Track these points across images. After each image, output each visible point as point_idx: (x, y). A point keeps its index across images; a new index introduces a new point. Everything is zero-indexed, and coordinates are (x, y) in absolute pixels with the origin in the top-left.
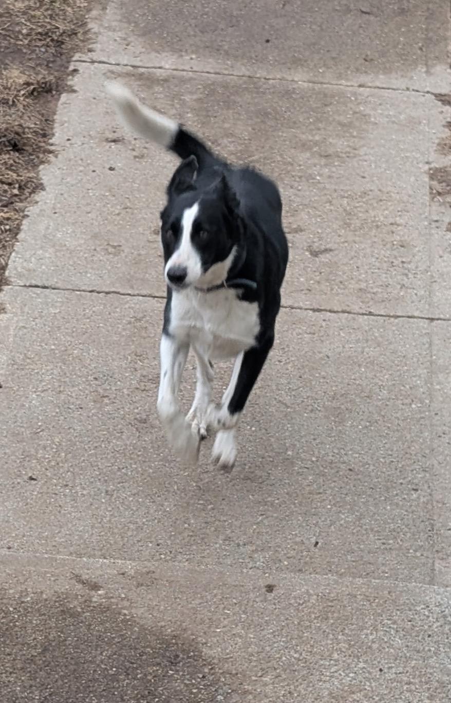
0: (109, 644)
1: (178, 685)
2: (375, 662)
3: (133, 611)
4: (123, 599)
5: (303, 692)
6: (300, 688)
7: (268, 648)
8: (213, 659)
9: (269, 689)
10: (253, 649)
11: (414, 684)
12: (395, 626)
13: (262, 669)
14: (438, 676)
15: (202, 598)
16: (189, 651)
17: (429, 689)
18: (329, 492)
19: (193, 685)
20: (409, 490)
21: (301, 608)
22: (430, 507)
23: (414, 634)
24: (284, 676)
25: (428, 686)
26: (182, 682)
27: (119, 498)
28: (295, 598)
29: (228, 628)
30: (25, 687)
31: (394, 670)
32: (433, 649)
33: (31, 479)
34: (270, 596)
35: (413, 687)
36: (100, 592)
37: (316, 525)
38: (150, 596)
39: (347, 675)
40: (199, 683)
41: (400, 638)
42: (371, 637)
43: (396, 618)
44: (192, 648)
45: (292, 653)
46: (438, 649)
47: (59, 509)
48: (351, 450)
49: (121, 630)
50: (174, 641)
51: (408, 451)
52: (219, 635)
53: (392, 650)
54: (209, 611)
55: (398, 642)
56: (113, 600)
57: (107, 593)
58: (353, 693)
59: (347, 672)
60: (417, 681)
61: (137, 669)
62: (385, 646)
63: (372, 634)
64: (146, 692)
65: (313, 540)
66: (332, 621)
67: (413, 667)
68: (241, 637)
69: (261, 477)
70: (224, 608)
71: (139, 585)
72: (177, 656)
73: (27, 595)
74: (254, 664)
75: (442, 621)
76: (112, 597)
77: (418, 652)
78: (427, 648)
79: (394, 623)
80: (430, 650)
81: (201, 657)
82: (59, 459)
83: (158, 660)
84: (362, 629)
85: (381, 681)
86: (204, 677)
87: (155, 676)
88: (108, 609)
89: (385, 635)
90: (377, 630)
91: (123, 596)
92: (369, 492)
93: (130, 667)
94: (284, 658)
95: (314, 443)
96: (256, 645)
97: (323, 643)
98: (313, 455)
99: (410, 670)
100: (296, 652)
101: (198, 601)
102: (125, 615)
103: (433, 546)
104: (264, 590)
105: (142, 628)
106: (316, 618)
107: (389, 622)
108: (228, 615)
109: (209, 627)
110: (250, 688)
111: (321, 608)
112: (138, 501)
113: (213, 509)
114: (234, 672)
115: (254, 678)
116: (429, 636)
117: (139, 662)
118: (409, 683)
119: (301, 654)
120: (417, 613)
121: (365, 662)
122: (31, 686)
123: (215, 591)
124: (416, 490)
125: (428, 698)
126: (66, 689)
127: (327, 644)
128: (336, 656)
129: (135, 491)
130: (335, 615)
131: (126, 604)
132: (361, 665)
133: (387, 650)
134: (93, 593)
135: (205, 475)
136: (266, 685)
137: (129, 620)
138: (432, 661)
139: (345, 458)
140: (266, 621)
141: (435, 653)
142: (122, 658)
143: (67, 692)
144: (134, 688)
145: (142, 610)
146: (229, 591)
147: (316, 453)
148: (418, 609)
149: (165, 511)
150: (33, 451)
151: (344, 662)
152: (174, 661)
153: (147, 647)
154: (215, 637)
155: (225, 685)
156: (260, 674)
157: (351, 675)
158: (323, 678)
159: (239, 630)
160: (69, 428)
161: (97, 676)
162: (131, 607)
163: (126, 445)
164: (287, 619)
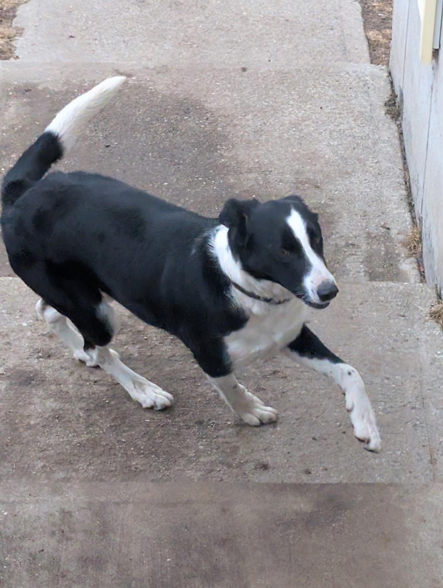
0: (144, 105)
1: (192, 124)
2: (317, 104)
3: (156, 87)
4: (148, 81)
5: (273, 123)
6: (270, 121)
7: (247, 101)
8: (213, 109)
9: (250, 122)
10: (238, 102)
11: (343, 114)
12: (328, 85)
13: (245, 112)
14: (359, 109)
15: (200, 77)
16: (196, 106)
17: (353, 116)
18: (274, 33)
19: (201, 123)
20: (328, 29)
21: (265, 79)
22: (342, 38)
23: (340, 88)
24: (259, 115)
25: (352, 114)
26: (194, 122)
27: (133, 44)
28: (261, 73)
29: (220, 92)
30: (92, 131)
31: (330, 108)
32: (353, 95)
33: (71, 37)
34: (245, 74)
35: (343, 116)
36: (133, 78)
37: (268, 51)
38: (166, 78)
39: (300, 112)
40: (205, 122)
41: (332, 91)
42: (313, 91)
43: (328, 80)
44: (198, 105)
45: (263, 102)
46: (357, 94)
47: (93, 52)
48: (285, 10)
49: (150, 98)
50: (185, 101)
51: (324, 8)
52: (214, 96)
53: (327, 97)
54: (207, 84)
55: (330, 93)
56: (142, 82)
57: (137, 79)
58: (305, 121)
59: (300, 110)
60: (345, 112)
61: (163, 117)
62: (323, 95)
63: (313, 89)
64: (172, 129)
65: (267, 59)
66: (286, 85)
67: (342, 106)
68: (229, 96)
69: (226, 28)
70: (216, 82)
71: (158, 73)
72: (189, 109)
73: (85, 83)
74: (238, 110)
75: (357, 80)
76: (141, 81)
77: (344, 97)
78: (349, 95)
79: (327, 83)
80: (351, 96)
81: (204, 108)
82: (88, 26)
83: (176, 112)
84: (306, 87)
85: (322, 114)
86: (207, 119)
87: (176, 120)
88: (140, 87)
89: (322, 89)
90: (316, 88)
91: (149, 79)
92: (301, 32)
93: (159, 117)
94: (258, 106)
95: (260, 7)
96: (239, 100)
97: (283, 96)
98: (261, 14)
99: (340, 107)
100: (266, 102)
101: (198, 79)
102: (151, 89)
103: (347, 58)
104: (240, 71)
105: (164, 96)
106: (276, 83)
107: (324, 83)
108: (219, 86)
109: (208, 92)
110: (238, 122)
111: (279, 78)
112: (146, 45)
113: (197, 47)
114: (226, 115)
115: (240, 117)
116: (350, 88)
117: (164, 114)
118: (340, 114)
119: (269, 103)
120: (341, 77)
121: (311, 104)
122: (96, 130)
123: (208, 73)
124: (332, 29)
125: (353, 120)
126: (119, 130)
127: (285, 97)
128: (291, 102)
129: (143, 40)
130: (289, 81)
131: (151, 83)
132: (308, 106)
133: (324, 97)
134: (129, 79)
135: (189, 29)
136: (248, 120)
137: (154, 92)
138: (353, 102)
139: (283, 15)
140: (244, 87)
141: (355, 97)
142: (153, 112)
143: (120, 132)
144: (163, 127)
145: (162, 86)
146: (217, 72)
147: (262, 12)
148: (341, 74)
149: (165, 49)
150: (69, 22)
151: (297, 105)
152: (187, 112)
153: (168, 105)
154: (212, 97)
155: (221, 122)
156: (244, 115)
157: (302, 112)
158: (284, 115)
159: (227, 92)
160: (92, 8)
161: (138, 123)
162: (154, 85)
163: (133, 15)
164: (257, 85)
